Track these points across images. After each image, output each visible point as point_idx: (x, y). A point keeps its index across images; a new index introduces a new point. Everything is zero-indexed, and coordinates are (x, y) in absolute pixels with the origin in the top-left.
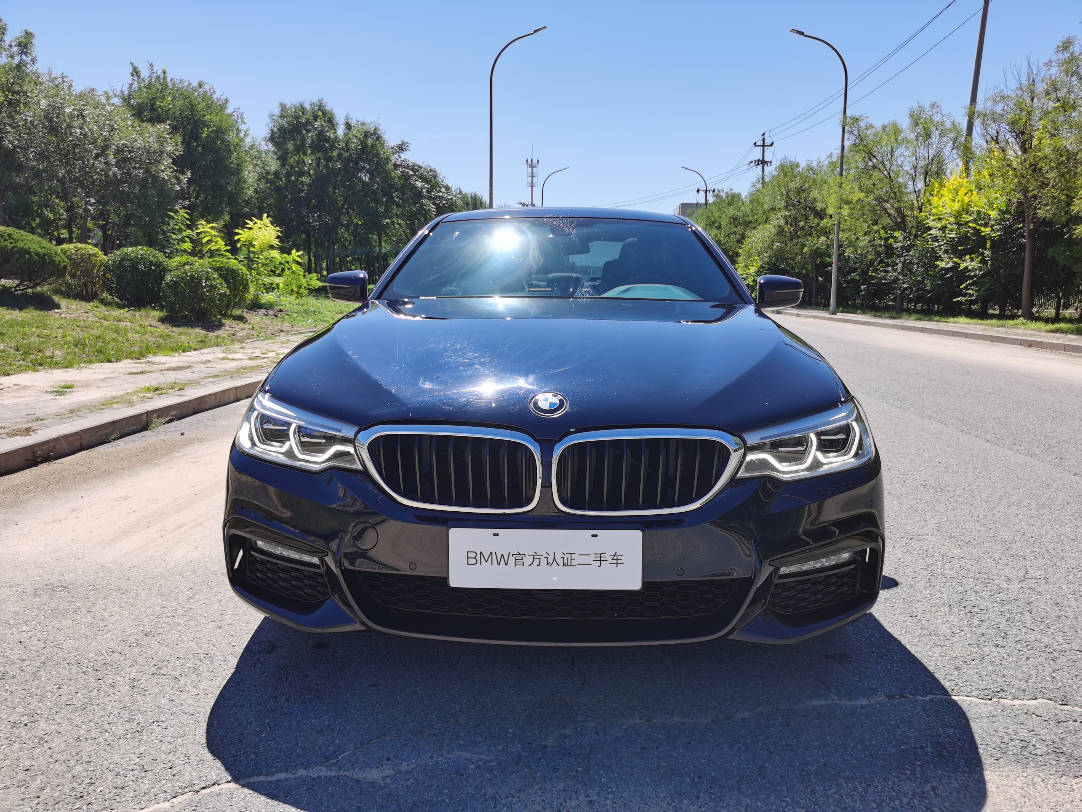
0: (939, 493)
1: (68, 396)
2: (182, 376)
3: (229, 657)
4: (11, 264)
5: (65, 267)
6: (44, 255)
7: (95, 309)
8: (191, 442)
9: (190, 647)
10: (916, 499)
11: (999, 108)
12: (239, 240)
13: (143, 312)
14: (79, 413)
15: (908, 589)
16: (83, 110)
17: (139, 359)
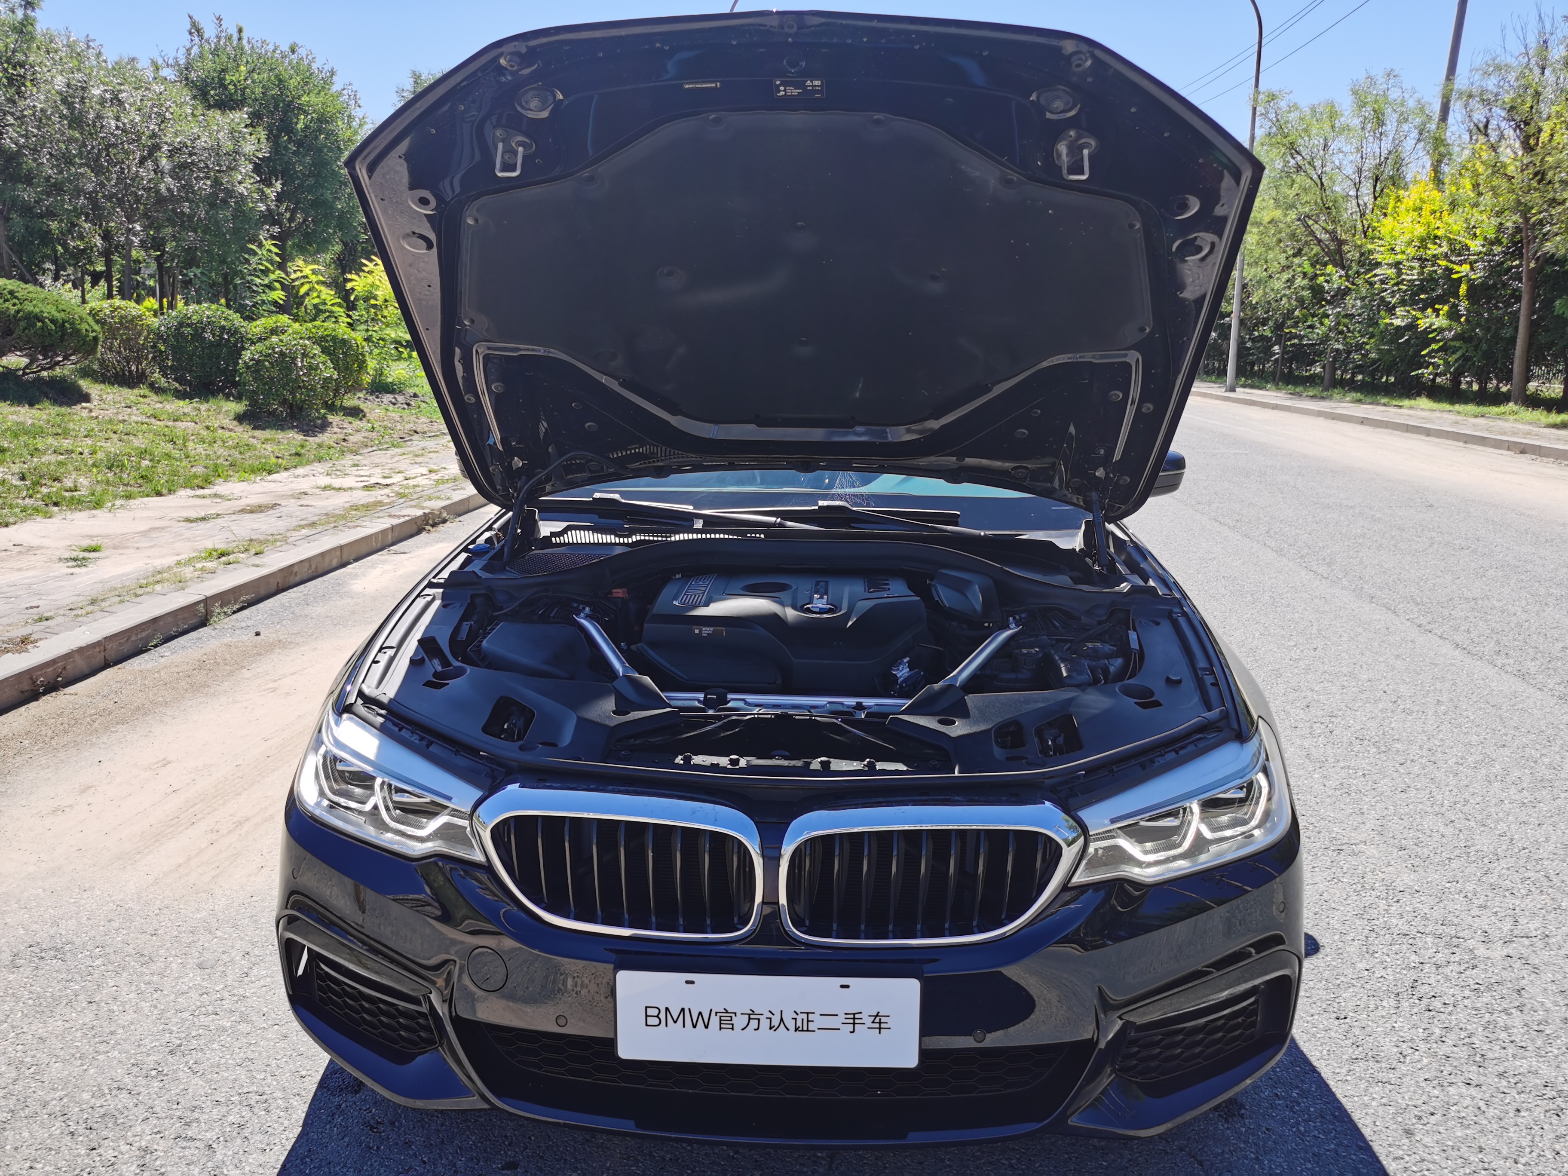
0: (1383, 755)
1: (91, 567)
2: (264, 524)
3: (294, 1102)
4: (15, 335)
5: (96, 339)
6: (64, 322)
7: (141, 399)
8: (270, 647)
9: (236, 1080)
10: (1349, 768)
11: (1491, 84)
12: (353, 289)
13: (212, 404)
14: (103, 604)
15: (1333, 959)
16: (120, 91)
17: (203, 488)
